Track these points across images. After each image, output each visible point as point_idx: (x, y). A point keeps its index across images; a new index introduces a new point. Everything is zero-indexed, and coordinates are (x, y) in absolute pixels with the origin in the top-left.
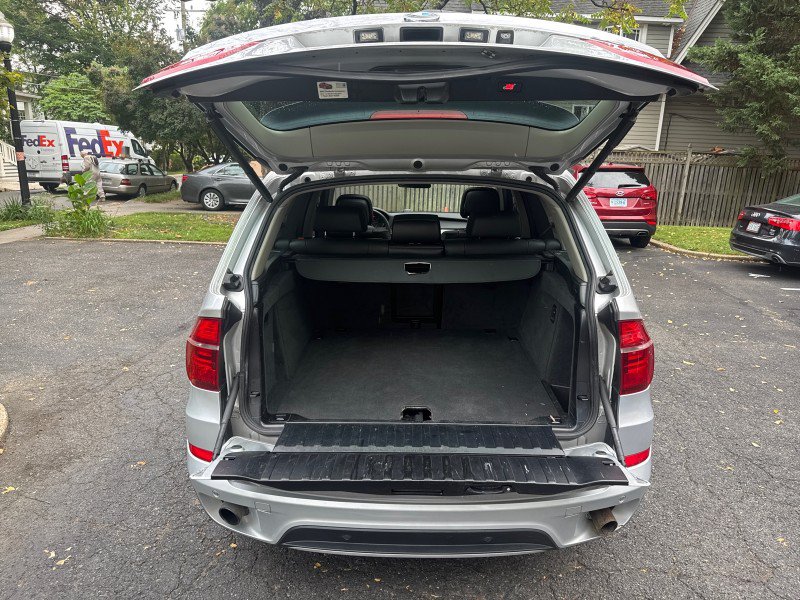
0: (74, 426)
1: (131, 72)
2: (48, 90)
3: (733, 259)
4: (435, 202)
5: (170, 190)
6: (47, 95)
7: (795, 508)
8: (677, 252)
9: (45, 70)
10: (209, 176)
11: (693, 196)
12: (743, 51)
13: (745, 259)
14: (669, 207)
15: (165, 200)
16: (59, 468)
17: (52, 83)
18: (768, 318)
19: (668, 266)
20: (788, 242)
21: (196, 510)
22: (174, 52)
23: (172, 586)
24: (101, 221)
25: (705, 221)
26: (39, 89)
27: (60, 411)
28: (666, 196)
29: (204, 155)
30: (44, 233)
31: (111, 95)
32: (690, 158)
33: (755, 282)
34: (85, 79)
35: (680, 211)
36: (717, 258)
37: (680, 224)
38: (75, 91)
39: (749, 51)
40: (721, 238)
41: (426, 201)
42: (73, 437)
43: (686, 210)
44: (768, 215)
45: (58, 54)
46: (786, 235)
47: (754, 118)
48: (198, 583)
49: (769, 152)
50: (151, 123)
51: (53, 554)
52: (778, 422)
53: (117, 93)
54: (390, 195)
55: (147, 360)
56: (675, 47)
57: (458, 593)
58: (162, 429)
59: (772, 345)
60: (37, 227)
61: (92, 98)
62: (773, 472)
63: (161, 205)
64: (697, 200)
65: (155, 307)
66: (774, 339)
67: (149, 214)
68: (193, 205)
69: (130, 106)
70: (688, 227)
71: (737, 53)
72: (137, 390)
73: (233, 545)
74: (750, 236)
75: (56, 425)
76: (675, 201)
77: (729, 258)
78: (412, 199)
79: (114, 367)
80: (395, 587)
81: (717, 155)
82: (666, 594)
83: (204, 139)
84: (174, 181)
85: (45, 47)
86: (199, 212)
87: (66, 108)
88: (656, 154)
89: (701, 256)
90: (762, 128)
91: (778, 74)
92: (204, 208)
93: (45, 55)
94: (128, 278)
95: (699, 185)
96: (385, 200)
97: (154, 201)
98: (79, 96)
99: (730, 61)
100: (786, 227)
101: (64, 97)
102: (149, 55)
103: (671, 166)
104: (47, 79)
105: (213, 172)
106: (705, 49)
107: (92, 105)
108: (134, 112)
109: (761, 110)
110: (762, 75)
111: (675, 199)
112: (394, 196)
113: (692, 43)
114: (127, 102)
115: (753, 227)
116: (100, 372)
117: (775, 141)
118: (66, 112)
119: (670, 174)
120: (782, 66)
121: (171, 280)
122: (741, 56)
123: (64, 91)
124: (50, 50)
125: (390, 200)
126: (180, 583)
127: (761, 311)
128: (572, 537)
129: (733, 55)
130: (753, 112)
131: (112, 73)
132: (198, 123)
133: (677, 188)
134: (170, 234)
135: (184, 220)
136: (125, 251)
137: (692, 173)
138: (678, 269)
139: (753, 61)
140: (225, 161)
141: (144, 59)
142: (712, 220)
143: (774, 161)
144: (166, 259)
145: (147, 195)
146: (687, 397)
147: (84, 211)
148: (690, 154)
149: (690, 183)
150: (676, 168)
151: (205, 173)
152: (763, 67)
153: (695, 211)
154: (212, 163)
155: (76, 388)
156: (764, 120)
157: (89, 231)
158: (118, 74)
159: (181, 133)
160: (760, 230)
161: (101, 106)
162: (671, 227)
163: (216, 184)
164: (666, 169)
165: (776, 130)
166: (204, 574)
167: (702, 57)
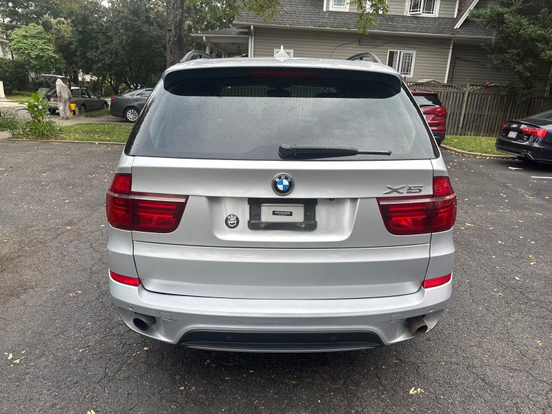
0: (29, 267)
1: (73, 22)
2: (13, 36)
3: (496, 157)
5: (103, 108)
6: (13, 40)
7: (547, 321)
8: (459, 152)
9: (11, 22)
10: (130, 97)
11: (470, 115)
12: (507, 13)
13: (506, 158)
14: (453, 123)
15: (99, 116)
16: (18, 296)
17: (17, 31)
18: (522, 195)
19: (453, 162)
20: (536, 145)
21: (119, 324)
22: (104, 8)
23: (100, 378)
24: (52, 129)
25: (477, 133)
26: (7, 36)
27: (19, 257)
28: (452, 116)
29: (126, 83)
30: (11, 136)
31: (59, 38)
32: (468, 89)
33: (513, 173)
34: (40, 28)
35: (461, 126)
36: (486, 157)
37: (461, 135)
38: (33, 37)
39: (511, 13)
40: (489, 143)
42: (28, 274)
43: (465, 125)
44: (523, 126)
45: (20, 10)
46: (535, 140)
47: (513, 60)
48: (119, 375)
49: (522, 85)
50: (88, 59)
51: (11, 356)
52: (532, 263)
53: (63, 37)
55: (85, 221)
56: (459, 11)
57: (310, 380)
58: (94, 269)
59: (526, 213)
60: (5, 132)
61: (45, 42)
62: (530, 296)
63: (96, 119)
64: (472, 118)
65: (90, 186)
66: (527, 209)
67: (88, 124)
68: (119, 119)
69: (72, 46)
70: (466, 136)
71: (504, 14)
72: (76, 242)
73: (146, 348)
74: (510, 141)
75: (16, 266)
76: (457, 119)
77: (495, 157)
79: (60, 226)
80: (264, 376)
81: (487, 87)
82: (459, 379)
83: (127, 71)
84: (106, 103)
85: (10, 4)
86: (122, 123)
87: (27, 49)
88: (445, 86)
89: (475, 156)
90: (519, 68)
91: (531, 29)
92: (127, 121)
93: (10, 10)
94: (72, 167)
95: (474, 108)
97: (92, 116)
98: (36, 40)
99: (498, 20)
100: (535, 134)
101: (25, 41)
102: (86, 9)
103: (455, 94)
104: (13, 28)
105: (133, 95)
106: (481, 11)
107: (46, 47)
108: (76, 51)
109: (518, 55)
110: (520, 30)
111: (458, 117)
113: (472, 7)
114: (70, 43)
115: (513, 135)
116: (49, 230)
117: (528, 77)
118: (26, 52)
119: (454, 99)
120: (533, 23)
121: (102, 168)
122: (506, 16)
123: (25, 37)
124: (14, 7)
126: (106, 375)
127: (518, 191)
128: (395, 337)
129: (500, 15)
130: (512, 56)
131: (59, 22)
132: (122, 59)
133: (459, 110)
134: (102, 138)
135: (112, 128)
136: (70, 149)
137: (470, 99)
138: (460, 164)
139: (514, 20)
140: (141, 88)
141: (82, 12)
142: (482, 132)
143: (526, 92)
144: (99, 154)
145: (86, 112)
146: (470, 247)
147: (39, 121)
148: (468, 86)
149: (468, 106)
150: (458, 95)
151: (127, 96)
152: (520, 24)
153: (471, 126)
154: (132, 88)
155: (32, 240)
156: (520, 62)
157: (43, 134)
158: (63, 23)
159: (110, 67)
160: (517, 136)
161: (51, 47)
162: (454, 136)
163: (135, 104)
164: (452, 96)
165: (528, 69)
166: (123, 369)
167: (478, 17)
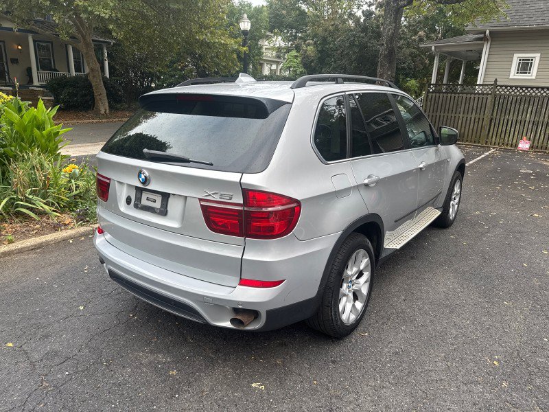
4: (516, 133)
31: (304, 58)
41: (508, 131)
53: (308, 56)
54: (476, 124)
78: (496, 129)
96: (471, 127)
108: (315, 68)
112: (480, 126)
125: (475, 128)
141: (322, 34)
